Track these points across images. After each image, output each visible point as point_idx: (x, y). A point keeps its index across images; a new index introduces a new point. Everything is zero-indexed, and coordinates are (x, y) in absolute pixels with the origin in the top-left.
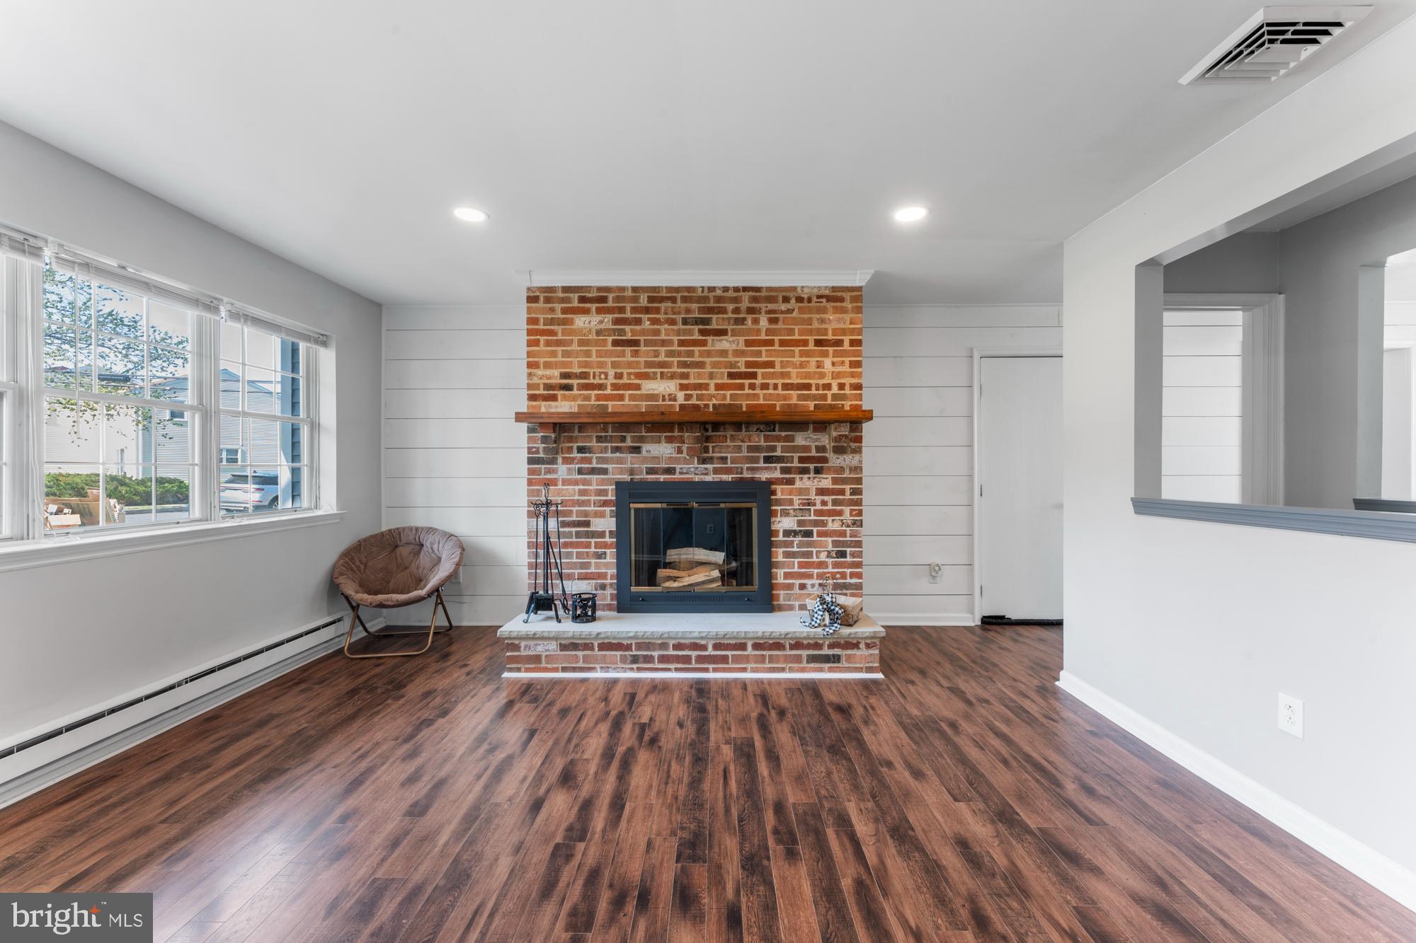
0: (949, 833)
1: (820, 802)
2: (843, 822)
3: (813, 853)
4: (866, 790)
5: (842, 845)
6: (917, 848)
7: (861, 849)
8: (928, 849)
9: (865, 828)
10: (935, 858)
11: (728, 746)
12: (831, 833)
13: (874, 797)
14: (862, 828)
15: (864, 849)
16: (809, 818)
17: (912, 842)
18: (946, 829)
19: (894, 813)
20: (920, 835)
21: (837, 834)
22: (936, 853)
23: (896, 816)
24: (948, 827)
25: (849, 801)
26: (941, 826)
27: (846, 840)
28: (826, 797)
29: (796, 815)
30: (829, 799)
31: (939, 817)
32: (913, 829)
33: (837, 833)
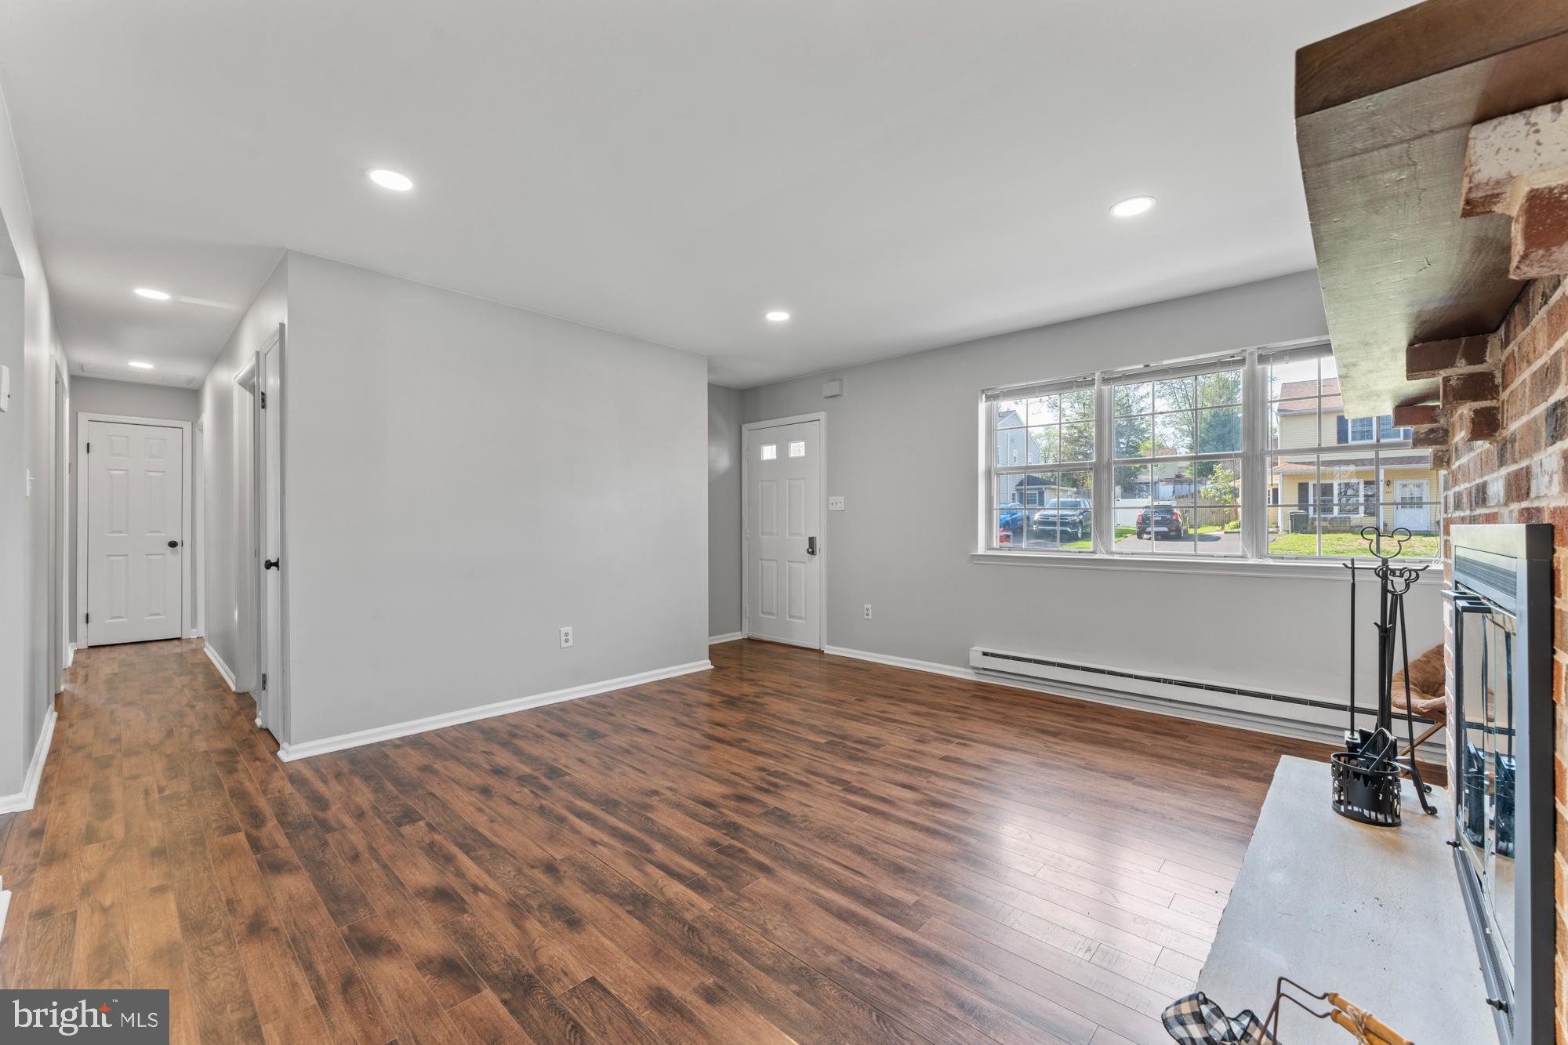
0: (590, 928)
1: (738, 893)
2: (698, 886)
3: (699, 852)
4: (706, 932)
5: (683, 867)
6: (618, 896)
7: (664, 872)
8: (606, 901)
9: (675, 890)
10: (598, 896)
11: (914, 901)
12: (702, 872)
13: (692, 929)
14: (676, 890)
15: (662, 873)
16: (730, 874)
17: (624, 899)
18: (595, 931)
19: (657, 920)
20: (619, 911)
21: (694, 873)
22: (598, 900)
23: (653, 918)
24: (593, 935)
25: (712, 909)
26: (601, 932)
27: (683, 872)
28: (738, 900)
29: (744, 871)
30: (734, 901)
31: (607, 942)
32: (629, 912)
33: (696, 874)
